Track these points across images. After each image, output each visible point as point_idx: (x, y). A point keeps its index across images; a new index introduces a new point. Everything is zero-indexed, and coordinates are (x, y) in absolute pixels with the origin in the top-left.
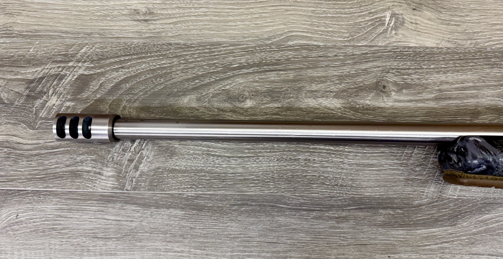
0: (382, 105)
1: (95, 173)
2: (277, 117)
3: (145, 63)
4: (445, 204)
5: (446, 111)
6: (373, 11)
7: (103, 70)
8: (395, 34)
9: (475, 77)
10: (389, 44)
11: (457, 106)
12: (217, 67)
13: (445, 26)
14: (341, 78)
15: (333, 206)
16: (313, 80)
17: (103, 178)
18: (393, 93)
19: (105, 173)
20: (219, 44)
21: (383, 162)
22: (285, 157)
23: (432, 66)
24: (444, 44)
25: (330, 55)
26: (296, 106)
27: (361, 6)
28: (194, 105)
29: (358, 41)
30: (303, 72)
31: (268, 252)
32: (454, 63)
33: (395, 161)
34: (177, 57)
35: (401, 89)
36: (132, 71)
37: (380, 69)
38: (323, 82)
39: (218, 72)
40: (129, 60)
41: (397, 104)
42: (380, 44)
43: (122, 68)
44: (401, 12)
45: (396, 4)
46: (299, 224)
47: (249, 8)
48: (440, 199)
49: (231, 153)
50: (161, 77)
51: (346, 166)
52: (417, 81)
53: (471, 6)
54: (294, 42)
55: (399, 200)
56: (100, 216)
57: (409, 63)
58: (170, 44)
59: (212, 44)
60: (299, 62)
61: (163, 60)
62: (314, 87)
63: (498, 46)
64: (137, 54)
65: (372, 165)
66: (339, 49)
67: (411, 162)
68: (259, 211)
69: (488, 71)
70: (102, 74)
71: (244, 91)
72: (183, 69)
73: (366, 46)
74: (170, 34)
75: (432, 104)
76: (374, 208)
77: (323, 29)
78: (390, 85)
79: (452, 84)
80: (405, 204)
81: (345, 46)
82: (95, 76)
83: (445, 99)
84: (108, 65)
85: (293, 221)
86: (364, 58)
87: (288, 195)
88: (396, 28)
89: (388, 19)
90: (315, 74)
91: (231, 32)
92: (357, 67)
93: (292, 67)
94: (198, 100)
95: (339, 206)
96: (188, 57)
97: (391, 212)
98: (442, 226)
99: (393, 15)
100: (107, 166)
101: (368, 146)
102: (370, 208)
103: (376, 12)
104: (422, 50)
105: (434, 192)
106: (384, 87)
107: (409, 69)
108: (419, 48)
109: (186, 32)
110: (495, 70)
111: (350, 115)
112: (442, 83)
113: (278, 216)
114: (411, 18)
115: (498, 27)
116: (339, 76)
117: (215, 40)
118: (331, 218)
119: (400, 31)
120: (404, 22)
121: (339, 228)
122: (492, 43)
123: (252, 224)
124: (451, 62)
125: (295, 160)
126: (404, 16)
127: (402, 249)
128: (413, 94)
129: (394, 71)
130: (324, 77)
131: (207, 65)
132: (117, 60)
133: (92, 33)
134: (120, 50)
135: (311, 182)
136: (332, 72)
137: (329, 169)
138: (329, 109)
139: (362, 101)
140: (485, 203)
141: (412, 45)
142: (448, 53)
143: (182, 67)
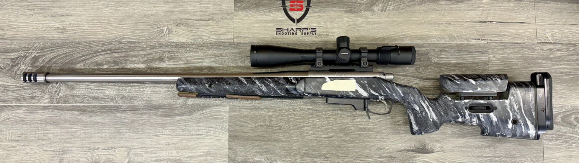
0: (162, 66)
1: (41, 97)
2: (117, 72)
3: (62, 50)
4: (187, 106)
5: (189, 68)
6: (159, 27)
7: (44, 54)
8: (168, 36)
9: (202, 54)
10: (166, 41)
11: (193, 67)
12: (92, 51)
13: (190, 33)
14: (145, 55)
15: (140, 109)
16: (133, 56)
17: (44, 99)
18: (167, 62)
19: (45, 97)
20: (93, 41)
21: (161, 90)
22: (120, 89)
23: (184, 50)
24: (189, 41)
25: (140, 45)
26: (125, 67)
27: (154, 25)
28: (82, 68)
29: (153, 40)
30: (129, 53)
31: (113, 128)
32: (193, 49)
33: (166, 90)
34: (75, 47)
35: (170, 60)
36: (56, 54)
37: (161, 51)
38: (137, 57)
39: (92, 54)
40: (56, 49)
41: (168, 66)
42: (161, 41)
43: (52, 52)
44: (171, 27)
45: (169, 23)
46: (126, 116)
47: (106, 26)
48: (185, 105)
49: (98, 88)
50: (68, 56)
51: (146, 92)
52: (177, 56)
53: (202, 24)
54: (125, 40)
55: (168, 106)
56: (43, 115)
57: (173, 49)
58: (72, 42)
59: (90, 42)
60: (127, 49)
61: (69, 49)
62: (133, 59)
63: (212, 41)
64: (58, 47)
65: (157, 91)
66: (144, 43)
67: (173, 90)
68: (109, 112)
69: (208, 51)
70: (44, 55)
71: (103, 61)
72: (77, 53)
73: (156, 42)
74: (72, 38)
75: (183, 66)
76: (157, 109)
77: (137, 34)
78: (165, 58)
79: (192, 57)
80: (170, 107)
81: (147, 42)
82: (41, 56)
83: (188, 64)
84: (46, 51)
85: (123, 115)
86: (155, 47)
87: (121, 104)
88: (168, 34)
89: (165, 30)
90: (134, 54)
91: (98, 36)
92: (151, 51)
93: (124, 51)
94: (84, 65)
95: (142, 108)
96: (79, 47)
97: (165, 111)
98: (185, 116)
99: (168, 28)
100: (46, 94)
101: (155, 84)
102: (155, 109)
103: (160, 27)
104: (180, 43)
105: (182, 102)
106: (163, 59)
107: (174, 51)
108: (178, 42)
109: (80, 37)
110: (211, 51)
111: (148, 71)
112: (188, 57)
113: (117, 113)
114: (175, 30)
115: (213, 33)
116: (144, 54)
117: (91, 40)
118: (139, 114)
119: (170, 35)
120: (172, 31)
121: (142, 117)
122: (210, 40)
123: (106, 117)
124: (192, 48)
125: (124, 90)
126: (173, 29)
127: (168, 125)
128: (175, 62)
129: (167, 52)
130: (137, 55)
131: (89, 51)
132: (50, 49)
133: (39, 38)
134: (51, 45)
135: (131, 99)
136: (141, 53)
137: (139, 94)
138: (139, 68)
139: (153, 65)
140: (204, 106)
141: (175, 41)
142: (191, 44)
143: (77, 51)
